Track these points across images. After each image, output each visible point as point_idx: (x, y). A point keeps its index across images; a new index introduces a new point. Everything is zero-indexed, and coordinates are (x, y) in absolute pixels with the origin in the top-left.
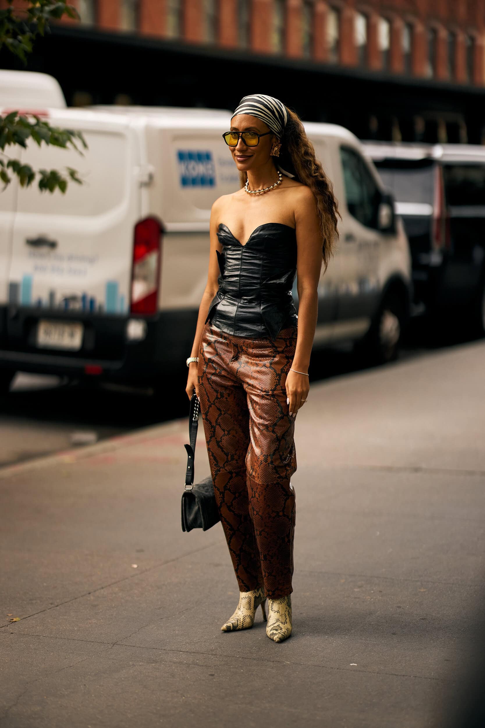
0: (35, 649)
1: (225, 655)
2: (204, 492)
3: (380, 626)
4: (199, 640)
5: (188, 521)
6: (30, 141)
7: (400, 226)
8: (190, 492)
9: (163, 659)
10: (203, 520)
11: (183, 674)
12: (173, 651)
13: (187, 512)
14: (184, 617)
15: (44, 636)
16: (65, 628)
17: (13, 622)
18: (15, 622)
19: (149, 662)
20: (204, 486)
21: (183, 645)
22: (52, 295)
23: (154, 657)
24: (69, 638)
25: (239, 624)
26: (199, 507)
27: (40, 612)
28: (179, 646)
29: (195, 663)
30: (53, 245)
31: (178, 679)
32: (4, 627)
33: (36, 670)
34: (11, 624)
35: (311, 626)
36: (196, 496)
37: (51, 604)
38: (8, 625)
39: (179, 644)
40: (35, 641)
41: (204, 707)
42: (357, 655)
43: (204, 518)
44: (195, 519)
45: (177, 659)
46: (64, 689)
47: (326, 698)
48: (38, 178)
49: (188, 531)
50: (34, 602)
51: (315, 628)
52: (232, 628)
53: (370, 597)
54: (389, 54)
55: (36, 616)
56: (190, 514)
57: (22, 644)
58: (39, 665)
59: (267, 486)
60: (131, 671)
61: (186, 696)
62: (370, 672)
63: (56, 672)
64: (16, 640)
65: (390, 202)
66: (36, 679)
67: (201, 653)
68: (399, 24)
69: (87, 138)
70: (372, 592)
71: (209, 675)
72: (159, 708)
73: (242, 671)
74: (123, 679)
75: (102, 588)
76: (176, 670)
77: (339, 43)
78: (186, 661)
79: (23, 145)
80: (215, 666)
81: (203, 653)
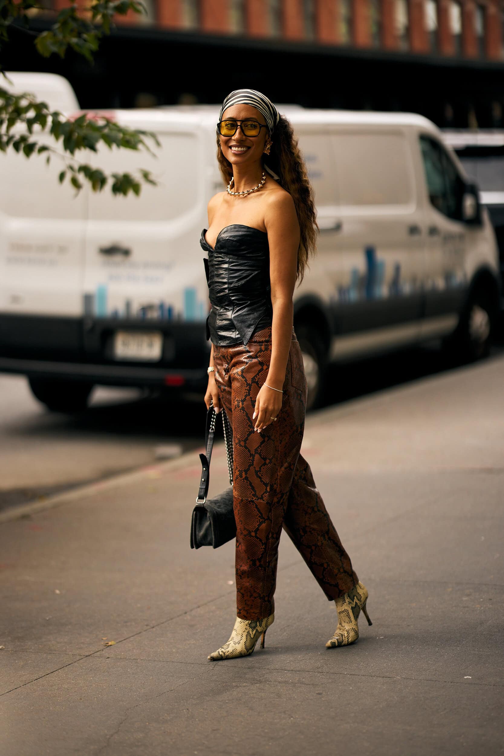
0: (133, 674)
1: (332, 672)
2: (216, 508)
3: (493, 636)
4: (303, 657)
5: (197, 537)
6: (101, 145)
7: (486, 217)
8: (202, 506)
9: (267, 678)
10: (213, 537)
11: (289, 694)
12: (278, 670)
13: (197, 527)
14: (287, 633)
15: (142, 659)
16: (162, 650)
17: (108, 646)
18: (111, 645)
19: (253, 682)
20: (216, 502)
21: (287, 663)
22: (128, 305)
23: (258, 677)
24: (167, 660)
25: (344, 639)
26: (210, 522)
27: (136, 635)
28: (283, 665)
29: (301, 682)
30: (126, 252)
31: (285, 700)
32: (99, 652)
33: (135, 695)
34: (107, 648)
35: (420, 639)
36: (209, 510)
37: (147, 625)
38: (104, 650)
39: (283, 663)
40: (132, 665)
41: (314, 728)
42: (470, 667)
43: (215, 535)
44: (205, 536)
45: (282, 678)
46: (166, 714)
47: (442, 713)
48: (110, 182)
49: (197, 548)
50: (128, 624)
51: (424, 640)
52: (337, 644)
53: (479, 606)
54: (462, 38)
55: (132, 639)
56: (200, 530)
57: (119, 669)
58: (139, 690)
59: (242, 500)
60: (235, 693)
61: (294, 717)
62: (486, 685)
63: (157, 697)
64: (113, 664)
65: (474, 191)
66: (137, 705)
67: (307, 671)
68: (471, 6)
69: (161, 139)
70: (482, 600)
71: (317, 694)
72: (266, 731)
73: (351, 688)
74: (227, 701)
75: (199, 607)
76: (282, 690)
77: (409, 29)
78: (291, 680)
79: (93, 148)
80: (322, 684)
81: (309, 671)
